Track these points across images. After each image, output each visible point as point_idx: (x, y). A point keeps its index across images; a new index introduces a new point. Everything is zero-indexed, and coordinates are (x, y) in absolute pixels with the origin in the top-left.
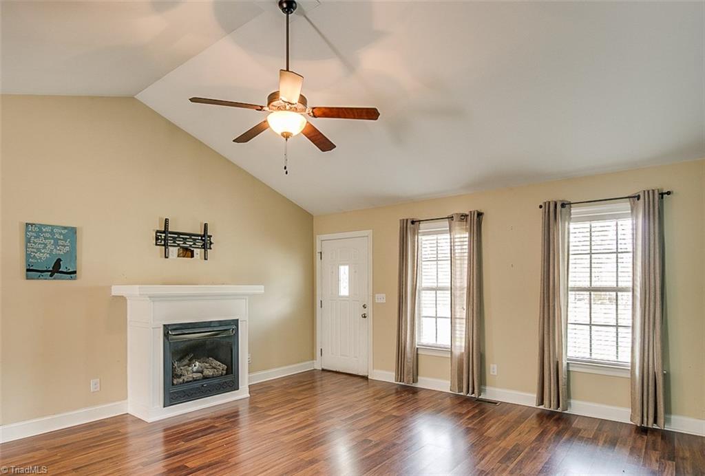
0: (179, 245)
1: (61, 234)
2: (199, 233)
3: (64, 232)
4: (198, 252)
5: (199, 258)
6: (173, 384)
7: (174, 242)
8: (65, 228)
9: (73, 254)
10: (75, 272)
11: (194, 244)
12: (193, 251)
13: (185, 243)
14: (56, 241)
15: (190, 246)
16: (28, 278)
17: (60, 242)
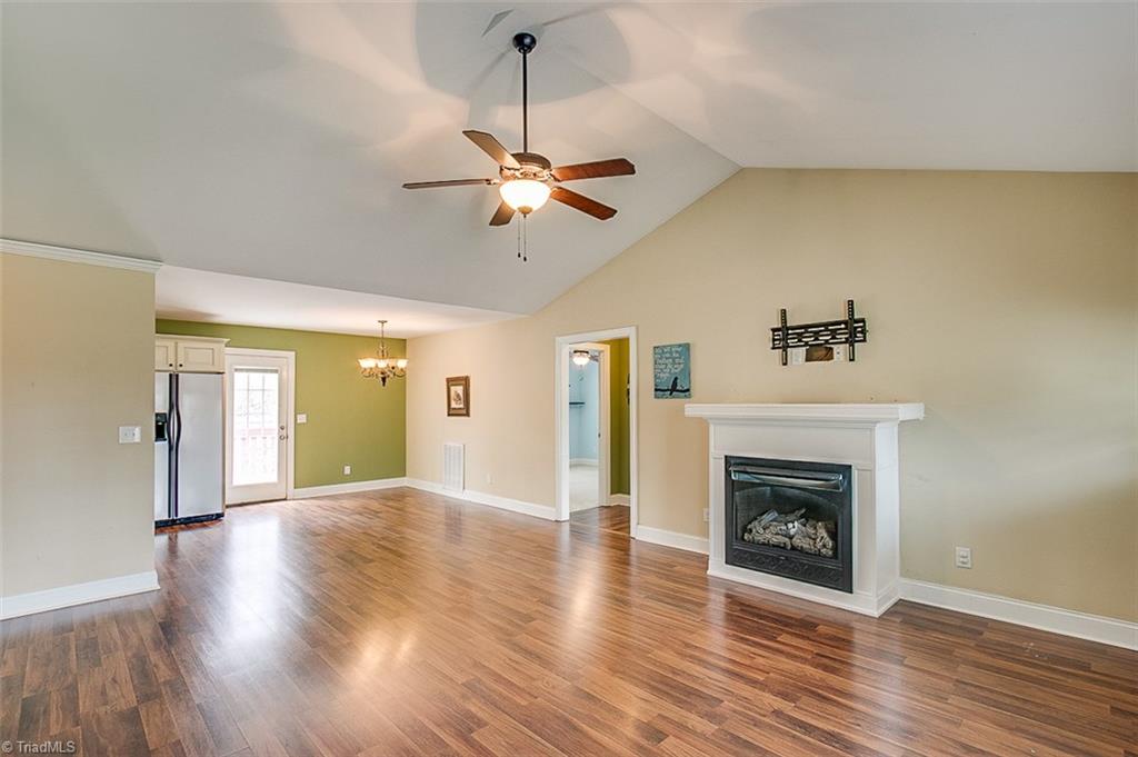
0: (806, 344)
1: (677, 352)
2: (842, 319)
3: (679, 349)
4: (840, 351)
5: (842, 359)
6: (743, 539)
7: (800, 341)
8: (680, 346)
9: (687, 372)
10: (688, 390)
11: (834, 338)
12: (831, 349)
13: (816, 339)
14: (674, 359)
15: (827, 341)
16: (656, 397)
17: (677, 360)
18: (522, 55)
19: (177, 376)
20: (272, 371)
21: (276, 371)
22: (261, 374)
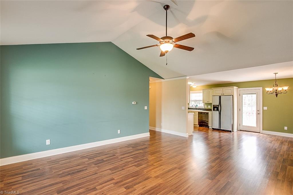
18: (166, 11)
19: (221, 97)
20: (254, 94)
21: (256, 94)
22: (251, 95)
